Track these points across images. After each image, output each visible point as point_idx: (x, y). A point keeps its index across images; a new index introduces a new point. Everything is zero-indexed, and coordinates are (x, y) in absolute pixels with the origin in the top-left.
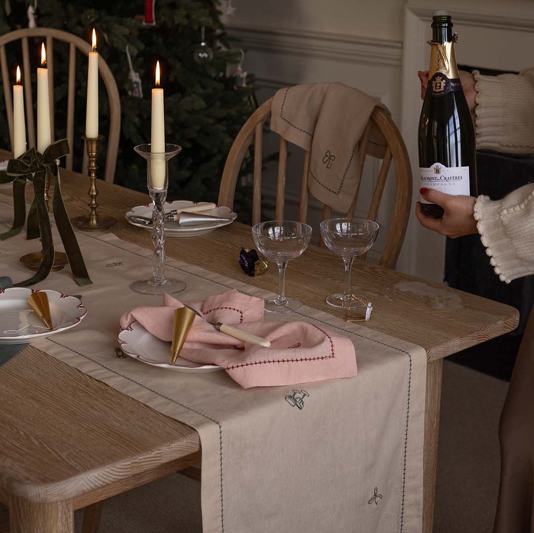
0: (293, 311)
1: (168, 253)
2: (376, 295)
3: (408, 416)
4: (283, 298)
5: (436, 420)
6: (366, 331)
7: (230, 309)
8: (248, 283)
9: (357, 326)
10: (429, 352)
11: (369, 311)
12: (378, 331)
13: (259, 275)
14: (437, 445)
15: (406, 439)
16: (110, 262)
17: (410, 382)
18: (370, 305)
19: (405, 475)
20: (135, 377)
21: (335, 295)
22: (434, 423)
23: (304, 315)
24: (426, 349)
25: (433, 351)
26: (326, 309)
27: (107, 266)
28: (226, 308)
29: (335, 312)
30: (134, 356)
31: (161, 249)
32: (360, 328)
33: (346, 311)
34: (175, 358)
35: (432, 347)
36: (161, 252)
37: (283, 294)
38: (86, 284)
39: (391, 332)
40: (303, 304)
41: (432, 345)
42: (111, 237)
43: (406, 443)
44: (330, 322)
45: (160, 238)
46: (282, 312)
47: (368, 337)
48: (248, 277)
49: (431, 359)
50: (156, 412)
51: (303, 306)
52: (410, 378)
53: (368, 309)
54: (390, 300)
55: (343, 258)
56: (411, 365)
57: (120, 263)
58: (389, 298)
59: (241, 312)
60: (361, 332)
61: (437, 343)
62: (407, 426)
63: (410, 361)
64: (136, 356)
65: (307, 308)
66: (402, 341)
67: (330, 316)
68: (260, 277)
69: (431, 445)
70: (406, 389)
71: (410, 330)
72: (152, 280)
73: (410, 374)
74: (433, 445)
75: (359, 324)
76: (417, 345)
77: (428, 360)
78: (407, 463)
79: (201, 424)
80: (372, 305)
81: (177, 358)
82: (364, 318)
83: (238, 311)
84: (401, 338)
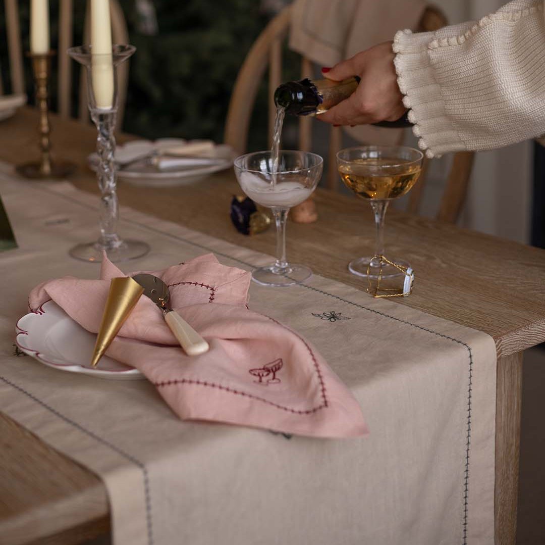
0: (297, 282)
1: (121, 202)
2: (422, 259)
3: (468, 443)
4: (283, 264)
5: (514, 441)
6: (404, 312)
7: (196, 284)
8: (240, 244)
9: (391, 303)
10: (499, 343)
11: (408, 281)
12: (423, 311)
13: (258, 233)
14: (517, 478)
15: (467, 477)
16: (53, 218)
17: (470, 390)
18: (409, 271)
19: (467, 532)
20: (31, 388)
21: (363, 259)
22: (512, 445)
23: (313, 289)
24: (495, 338)
25: (506, 340)
26: (348, 280)
27: (48, 224)
28: (190, 283)
29: (360, 284)
30: (31, 354)
31: (110, 195)
32: (395, 307)
33: (375, 282)
34: (98, 356)
35: (504, 334)
36: (113, 202)
37: (284, 258)
38: (8, 248)
39: (441, 313)
40: (314, 273)
41: (503, 332)
42: (65, 188)
43: (466, 484)
44: (350, 299)
45: (109, 179)
46: (283, 285)
47: (406, 320)
48: (241, 237)
49: (503, 353)
50: (47, 447)
51: (313, 275)
52: (471, 384)
53: (407, 278)
54: (444, 265)
55: (372, 204)
56: (471, 363)
57: (66, 221)
58: (444, 262)
59: (212, 289)
60: (395, 313)
61: (514, 329)
62: (468, 457)
63: (471, 356)
64: (35, 353)
65: (320, 278)
66: (457, 326)
67: (352, 289)
68: (258, 236)
69: (508, 478)
70: (464, 400)
71: (471, 310)
72: (100, 242)
73: (471, 376)
74: (512, 478)
75: (395, 301)
76: (482, 332)
77: (498, 354)
78: (469, 514)
79: (112, 468)
80: (413, 272)
81: (101, 356)
82: (401, 291)
83: (207, 287)
84: (457, 321)
